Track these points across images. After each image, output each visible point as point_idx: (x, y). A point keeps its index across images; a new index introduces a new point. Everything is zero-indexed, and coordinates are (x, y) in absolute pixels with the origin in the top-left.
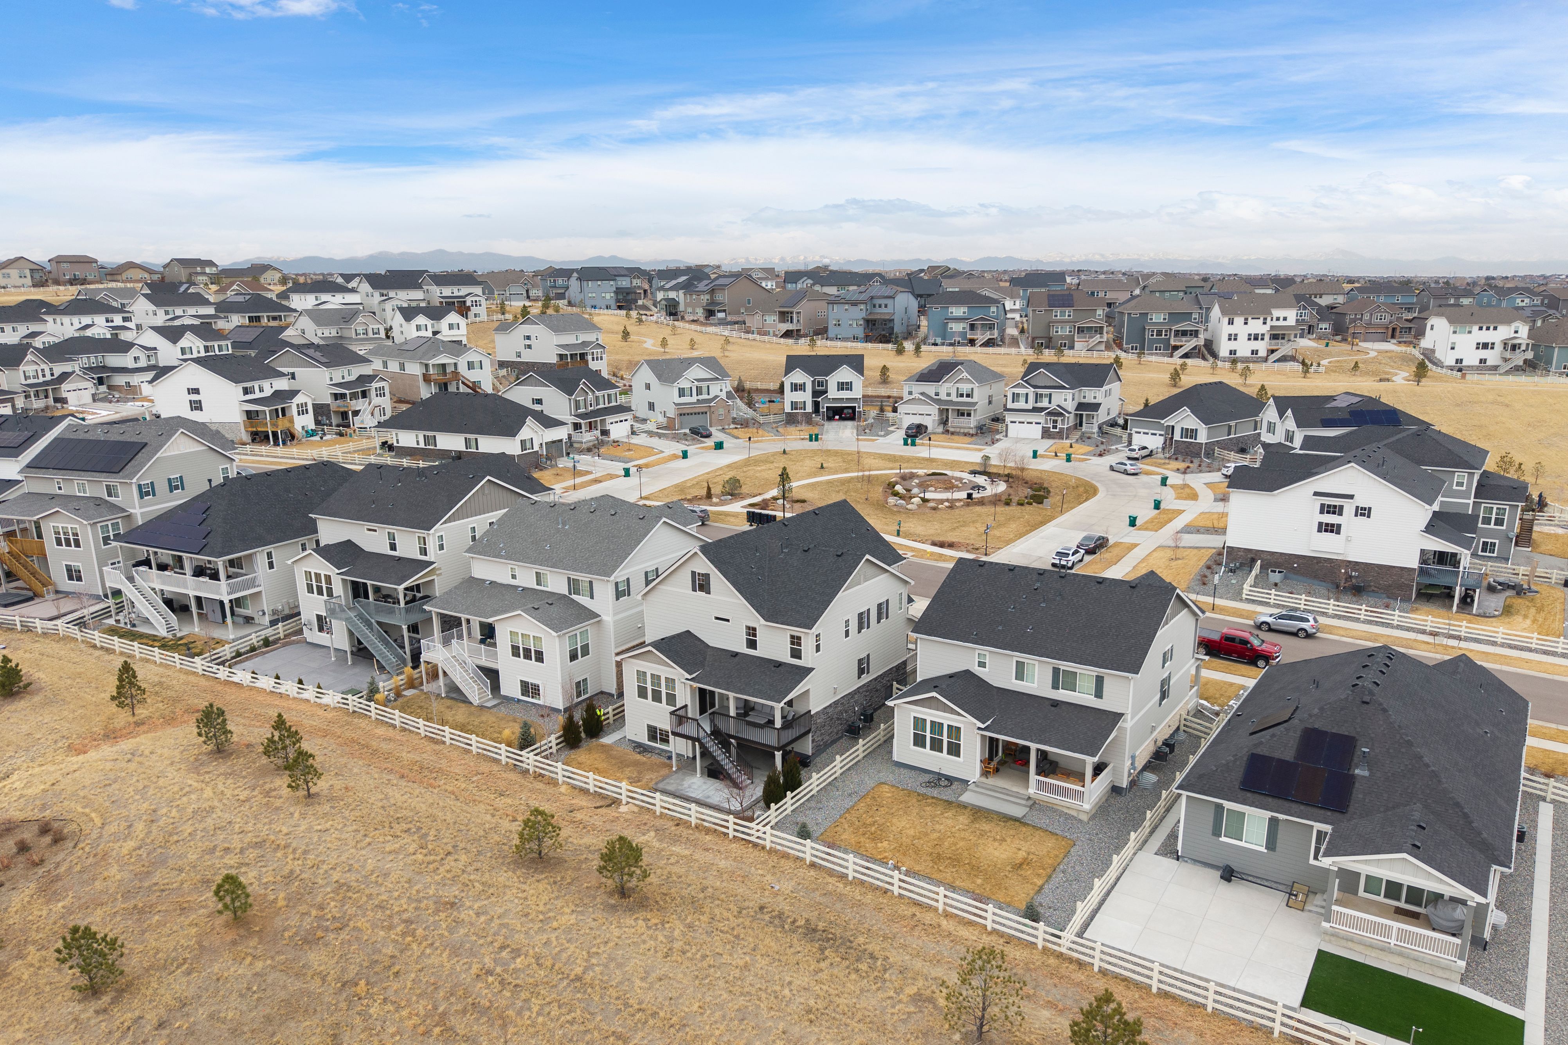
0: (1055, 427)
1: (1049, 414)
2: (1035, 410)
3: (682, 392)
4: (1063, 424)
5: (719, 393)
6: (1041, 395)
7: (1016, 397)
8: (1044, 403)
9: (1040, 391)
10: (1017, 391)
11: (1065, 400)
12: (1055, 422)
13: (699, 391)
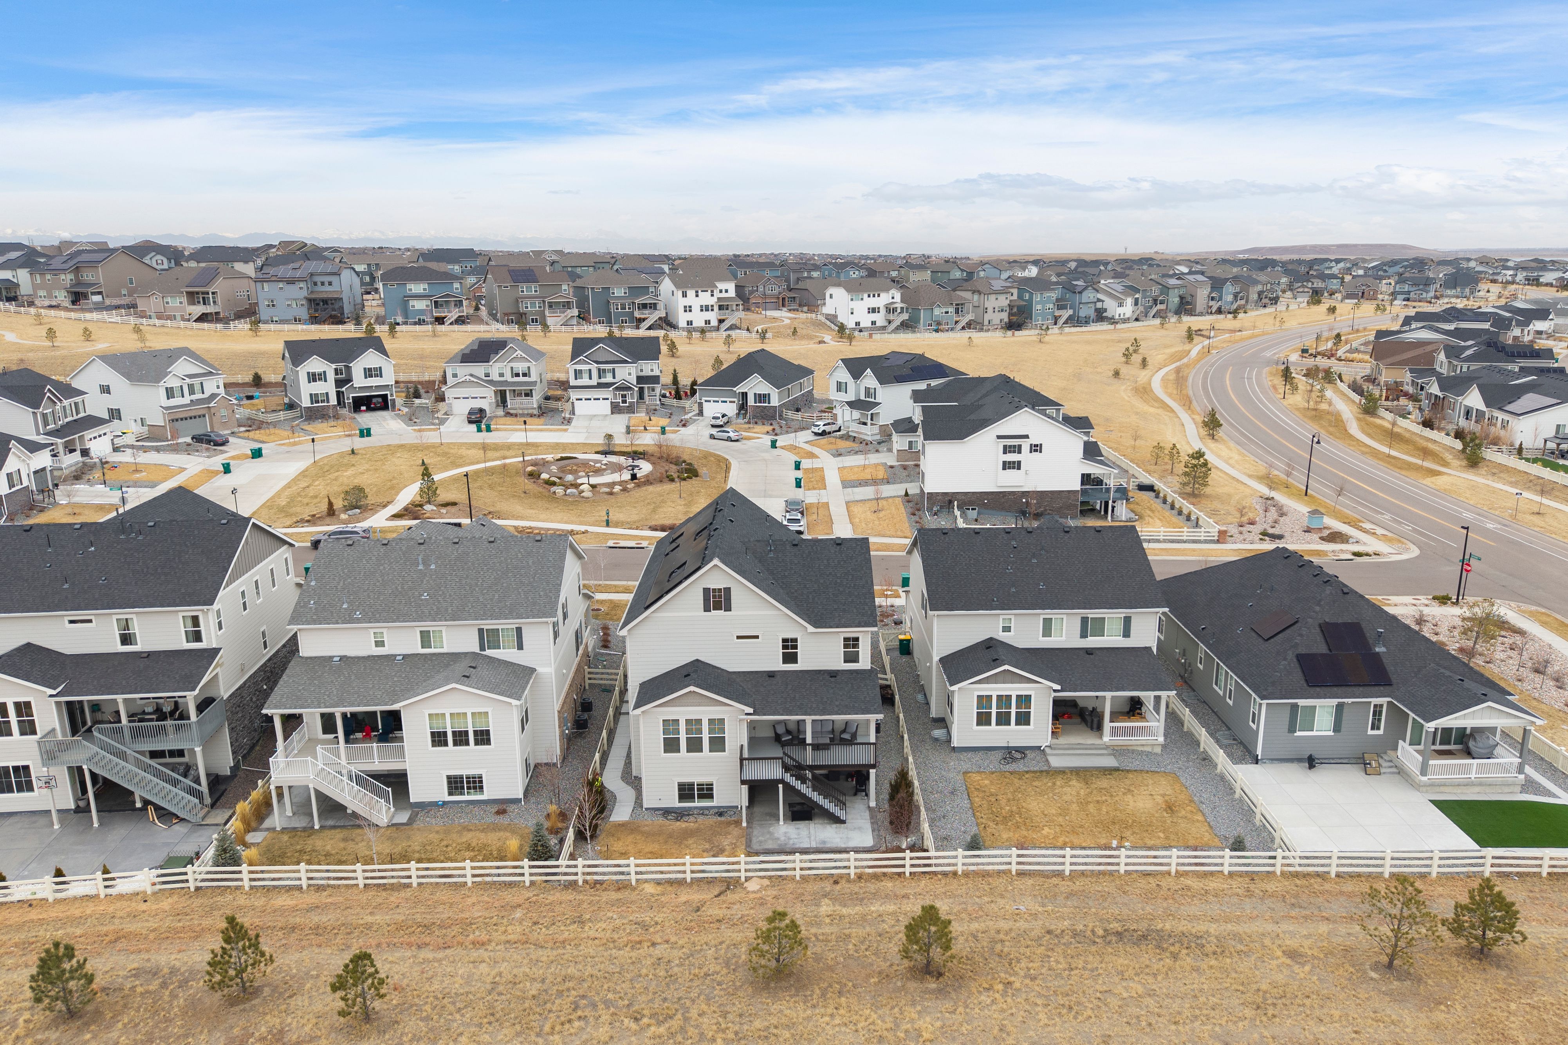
0: (624, 402)
1: (617, 389)
2: (600, 386)
3: (170, 393)
4: (632, 398)
6: (604, 370)
7: (578, 374)
8: (609, 379)
9: (602, 366)
10: (578, 367)
11: (630, 374)
12: (624, 396)
13: (192, 392)
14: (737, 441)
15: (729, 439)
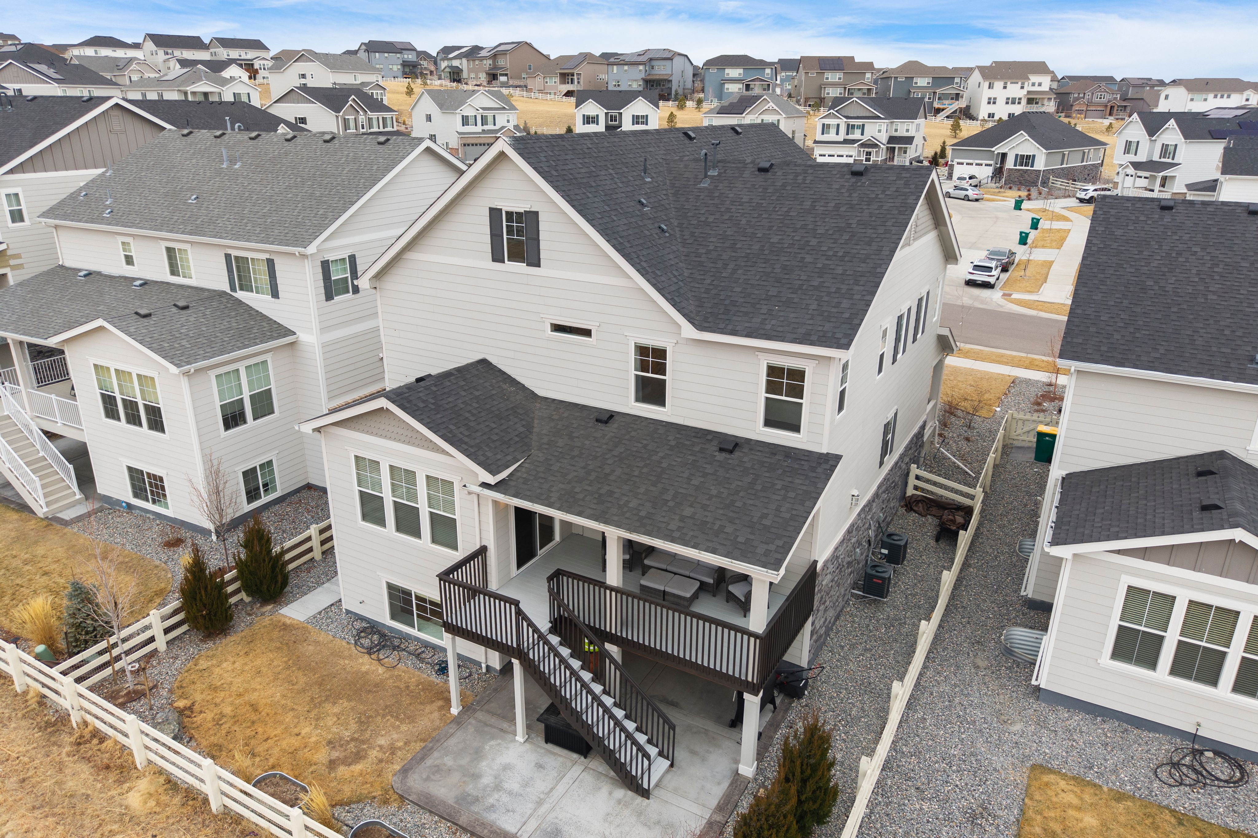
0: (868, 160)
1: (863, 145)
2: (846, 142)
3: (465, 121)
4: (877, 156)
5: (506, 124)
6: (853, 126)
7: (825, 129)
8: (857, 135)
9: (852, 122)
10: (827, 121)
11: (880, 131)
12: (869, 154)
13: (484, 121)
14: (977, 200)
15: (967, 198)
